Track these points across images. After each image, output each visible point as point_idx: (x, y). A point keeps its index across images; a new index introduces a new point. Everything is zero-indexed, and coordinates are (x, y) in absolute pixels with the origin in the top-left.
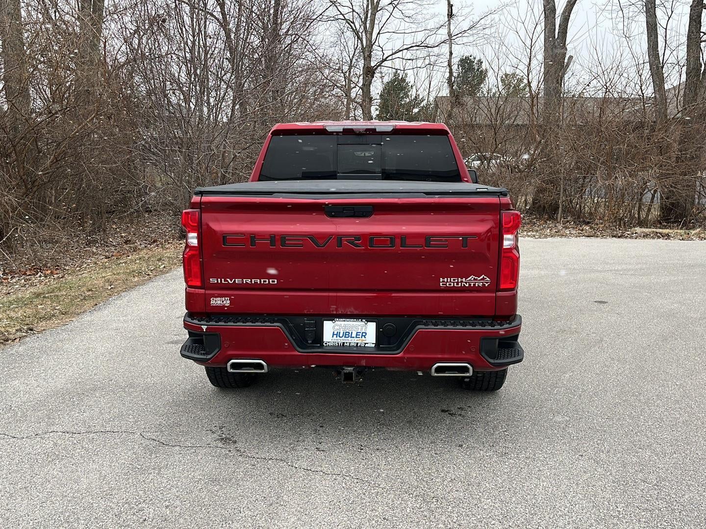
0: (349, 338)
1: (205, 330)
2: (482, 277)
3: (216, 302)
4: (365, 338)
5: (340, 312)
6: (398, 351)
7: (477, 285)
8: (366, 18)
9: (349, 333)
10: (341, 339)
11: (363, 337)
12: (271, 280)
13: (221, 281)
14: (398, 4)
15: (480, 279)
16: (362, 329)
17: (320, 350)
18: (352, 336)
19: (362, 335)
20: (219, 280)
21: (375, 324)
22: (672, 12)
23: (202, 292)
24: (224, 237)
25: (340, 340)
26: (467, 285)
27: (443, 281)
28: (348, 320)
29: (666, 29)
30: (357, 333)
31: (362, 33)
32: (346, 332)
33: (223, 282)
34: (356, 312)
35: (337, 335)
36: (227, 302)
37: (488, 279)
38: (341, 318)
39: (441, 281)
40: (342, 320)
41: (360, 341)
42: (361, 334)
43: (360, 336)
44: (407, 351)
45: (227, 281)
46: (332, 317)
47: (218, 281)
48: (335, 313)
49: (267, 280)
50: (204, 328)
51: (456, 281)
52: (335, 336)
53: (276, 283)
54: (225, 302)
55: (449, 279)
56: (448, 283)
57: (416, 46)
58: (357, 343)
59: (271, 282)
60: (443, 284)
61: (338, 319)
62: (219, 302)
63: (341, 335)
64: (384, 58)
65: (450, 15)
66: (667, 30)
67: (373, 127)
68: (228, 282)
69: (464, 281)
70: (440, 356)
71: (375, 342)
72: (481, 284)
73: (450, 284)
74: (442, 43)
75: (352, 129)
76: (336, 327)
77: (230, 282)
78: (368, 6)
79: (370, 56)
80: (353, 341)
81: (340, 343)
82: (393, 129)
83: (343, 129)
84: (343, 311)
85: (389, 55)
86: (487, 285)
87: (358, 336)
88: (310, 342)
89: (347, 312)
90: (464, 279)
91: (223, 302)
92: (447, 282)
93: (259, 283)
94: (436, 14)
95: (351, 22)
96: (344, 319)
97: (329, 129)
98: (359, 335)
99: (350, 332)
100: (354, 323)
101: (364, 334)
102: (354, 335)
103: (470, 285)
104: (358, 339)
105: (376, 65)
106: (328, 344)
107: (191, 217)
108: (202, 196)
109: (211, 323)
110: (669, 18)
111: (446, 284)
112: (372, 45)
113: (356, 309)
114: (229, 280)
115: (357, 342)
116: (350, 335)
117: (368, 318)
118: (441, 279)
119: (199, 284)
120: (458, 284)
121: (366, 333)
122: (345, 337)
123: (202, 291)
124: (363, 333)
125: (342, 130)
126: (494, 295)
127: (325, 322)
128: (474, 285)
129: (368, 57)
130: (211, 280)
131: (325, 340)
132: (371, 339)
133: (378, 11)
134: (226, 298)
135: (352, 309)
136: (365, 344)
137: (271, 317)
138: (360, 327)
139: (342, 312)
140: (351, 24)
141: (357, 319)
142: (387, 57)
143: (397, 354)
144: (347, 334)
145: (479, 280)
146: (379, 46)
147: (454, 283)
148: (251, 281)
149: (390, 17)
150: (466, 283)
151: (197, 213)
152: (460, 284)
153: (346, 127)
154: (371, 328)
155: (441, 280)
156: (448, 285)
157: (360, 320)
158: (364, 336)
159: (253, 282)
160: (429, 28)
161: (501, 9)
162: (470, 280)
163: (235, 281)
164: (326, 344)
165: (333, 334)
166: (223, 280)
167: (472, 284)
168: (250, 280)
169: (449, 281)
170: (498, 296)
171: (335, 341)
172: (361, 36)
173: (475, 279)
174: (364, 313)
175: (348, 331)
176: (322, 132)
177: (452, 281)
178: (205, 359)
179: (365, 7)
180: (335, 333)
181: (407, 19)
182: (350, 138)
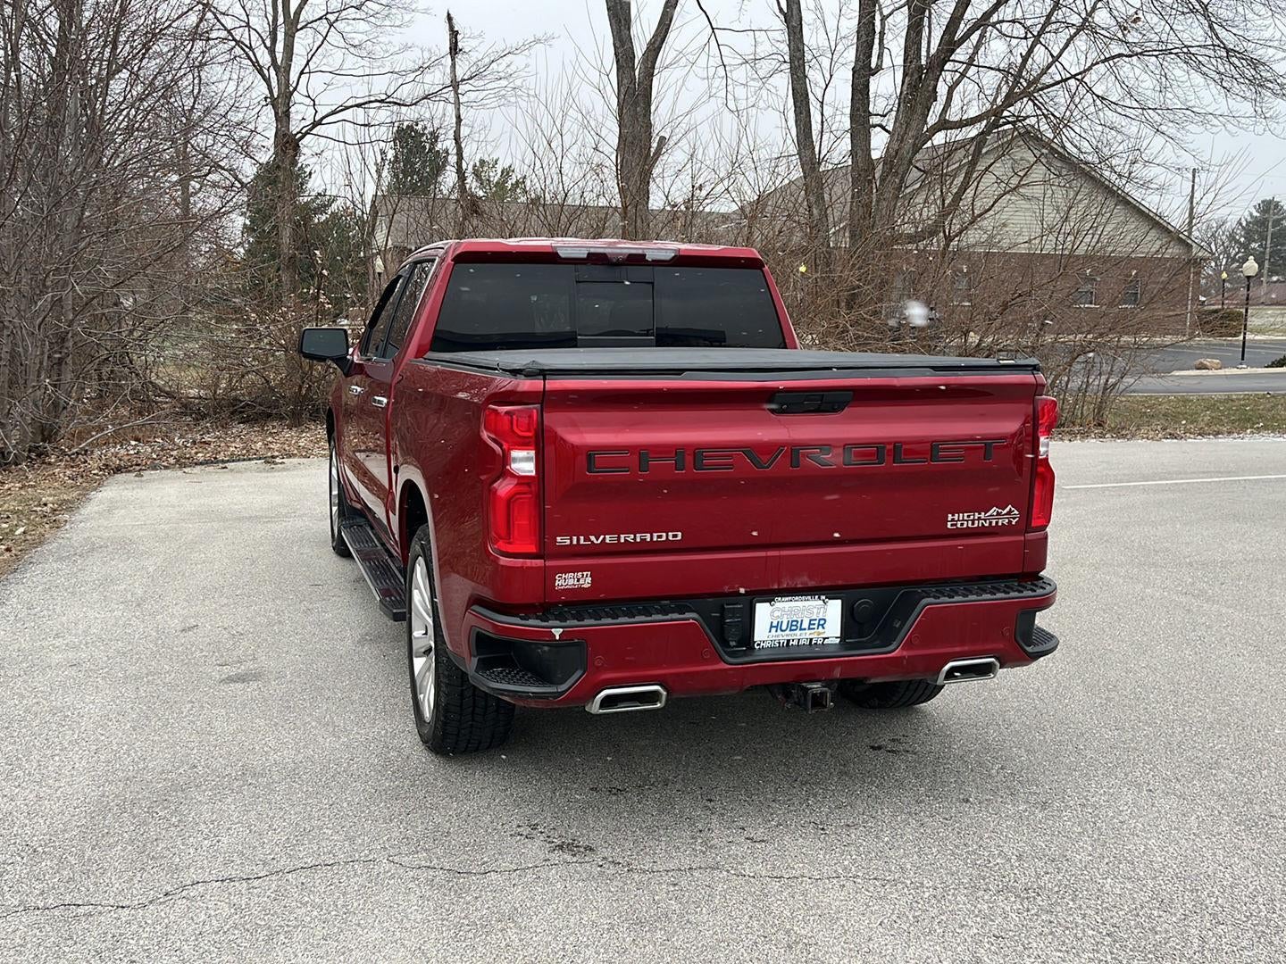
0: (798, 632)
1: (557, 638)
2: (1008, 509)
3: (566, 581)
4: (823, 628)
5: (785, 586)
6: (891, 647)
7: (1000, 524)
8: (274, 41)
9: (797, 622)
10: (783, 633)
11: (820, 627)
12: (670, 534)
13: (578, 540)
14: (337, 20)
15: (1005, 512)
16: (818, 613)
17: (746, 659)
18: (803, 627)
19: (819, 625)
20: (575, 538)
21: (839, 602)
22: (831, 76)
23: (539, 565)
24: (590, 454)
25: (783, 637)
26: (987, 525)
27: (953, 520)
28: (797, 598)
29: (822, 103)
30: (811, 620)
31: (268, 70)
32: (792, 621)
33: (582, 542)
34: (812, 584)
35: (777, 627)
36: (586, 581)
37: (1016, 512)
38: (785, 596)
39: (949, 519)
40: (787, 599)
41: (815, 635)
42: (817, 622)
43: (816, 626)
44: (909, 645)
45: (590, 540)
46: (769, 596)
47: (571, 542)
48: (776, 587)
49: (664, 534)
50: (557, 632)
51: (972, 518)
52: (774, 629)
53: (679, 538)
54: (581, 582)
55: (961, 515)
56: (959, 523)
57: (376, 101)
58: (811, 640)
59: (671, 538)
60: (952, 525)
61: (780, 599)
62: (571, 582)
63: (784, 627)
64: (317, 119)
65: (454, 50)
66: (824, 106)
67: (640, 252)
68: (592, 542)
69: (983, 517)
70: (957, 649)
71: (839, 635)
72: (1007, 520)
73: (962, 525)
74: (423, 99)
75: (605, 254)
76: (776, 614)
77: (595, 542)
78: (275, 19)
79: (287, 114)
80: (802, 636)
81: (782, 642)
82: (675, 256)
83: (589, 254)
84: (790, 583)
85: (324, 115)
86: (1014, 522)
87: (811, 627)
88: (733, 644)
89: (796, 584)
90: (983, 513)
91: (578, 580)
92: (959, 520)
93: (649, 540)
94: (409, 45)
95: (246, 46)
96: (790, 598)
97: (562, 253)
98: (814, 624)
99: (799, 620)
100: (807, 603)
101: (822, 622)
102: (805, 625)
103: (991, 523)
104: (812, 631)
105: (299, 132)
106: (762, 644)
107: (517, 420)
108: (544, 379)
109: (568, 623)
110: (827, 86)
111: (956, 525)
112: (292, 93)
113: (811, 578)
114: (593, 538)
115: (811, 637)
116: (799, 625)
117: (828, 591)
118: (950, 515)
119: (532, 549)
120: (973, 524)
121: (825, 620)
122: (791, 630)
123: (539, 562)
124: (820, 620)
125: (585, 256)
126: (1023, 538)
127: (757, 604)
128: (997, 523)
129: (283, 117)
130: (559, 539)
131: (757, 638)
132: (833, 630)
133: (298, 30)
134: (585, 573)
135: (805, 579)
136: (824, 639)
137: (681, 602)
138: (815, 610)
139: (788, 584)
140: (247, 50)
141: (811, 595)
142: (324, 117)
143: (890, 652)
144: (794, 625)
145: (1005, 514)
146: (309, 97)
147: (967, 521)
148: (635, 539)
149: (322, 43)
150: (985, 520)
151: (535, 411)
152: (976, 522)
153: (592, 250)
154: (832, 611)
155: (950, 517)
156: (959, 526)
157: (817, 597)
158: (822, 625)
159: (638, 540)
160: (396, 70)
161: (527, 46)
162: (991, 516)
163: (604, 539)
164: (759, 645)
165: (772, 627)
166: (582, 538)
167: (994, 521)
168: (632, 536)
169: (961, 519)
170: (1029, 540)
171: (774, 638)
172: (267, 75)
173: (998, 514)
174: (823, 584)
175: (795, 619)
176: (550, 257)
177: (966, 518)
178: (555, 693)
179: (271, 19)
180: (775, 624)
181: (352, 49)
182: (599, 271)
